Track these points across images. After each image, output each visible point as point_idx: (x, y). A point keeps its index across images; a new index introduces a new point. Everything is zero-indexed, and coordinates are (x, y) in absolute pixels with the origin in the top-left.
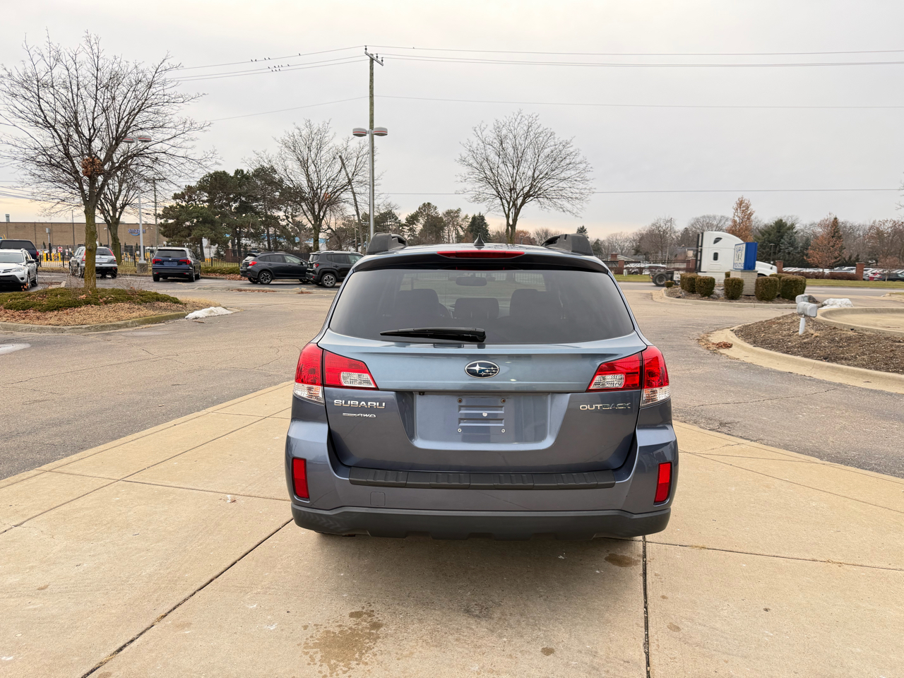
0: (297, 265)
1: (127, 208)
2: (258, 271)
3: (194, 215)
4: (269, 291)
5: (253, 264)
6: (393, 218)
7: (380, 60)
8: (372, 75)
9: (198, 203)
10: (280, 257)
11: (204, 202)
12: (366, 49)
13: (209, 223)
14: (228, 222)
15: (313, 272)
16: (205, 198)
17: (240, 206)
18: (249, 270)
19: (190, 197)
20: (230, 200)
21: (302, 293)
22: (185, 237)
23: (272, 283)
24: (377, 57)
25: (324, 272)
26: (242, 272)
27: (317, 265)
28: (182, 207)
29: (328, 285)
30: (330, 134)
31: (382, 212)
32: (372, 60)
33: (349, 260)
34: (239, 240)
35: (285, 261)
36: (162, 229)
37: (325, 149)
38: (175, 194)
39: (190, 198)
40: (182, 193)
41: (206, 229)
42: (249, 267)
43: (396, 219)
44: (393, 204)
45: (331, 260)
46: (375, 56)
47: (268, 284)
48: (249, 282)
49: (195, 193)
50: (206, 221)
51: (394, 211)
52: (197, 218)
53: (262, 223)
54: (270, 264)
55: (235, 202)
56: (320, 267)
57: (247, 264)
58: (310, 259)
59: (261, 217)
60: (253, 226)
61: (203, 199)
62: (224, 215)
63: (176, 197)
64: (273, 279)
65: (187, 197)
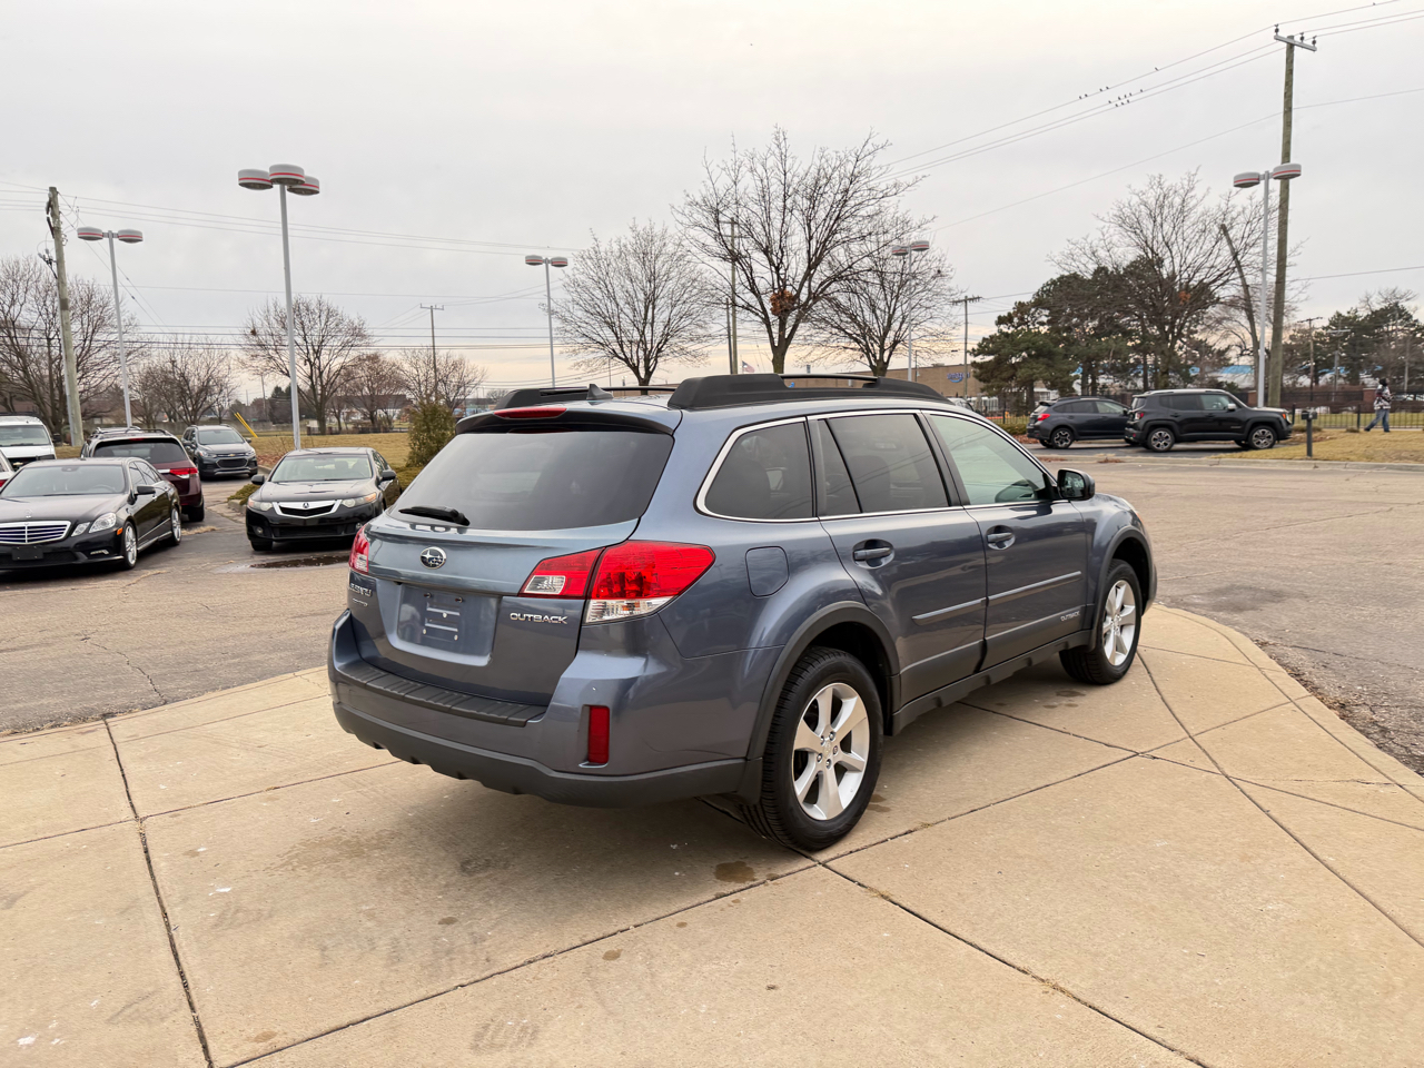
0: (1116, 416)
1: (899, 346)
2: (1051, 427)
3: (1023, 346)
4: (1056, 459)
5: (1044, 418)
6: (1401, 316)
7: (1308, 42)
8: (1290, 72)
9: (1031, 327)
10: (1090, 404)
11: (1042, 324)
12: (1277, 31)
13: (1044, 356)
14: (1076, 352)
15: (1134, 426)
16: (1045, 319)
17: (1101, 325)
18: (1037, 428)
19: (1022, 319)
20: (1083, 318)
21: (1106, 461)
22: (1006, 380)
23: (1073, 446)
24: (1302, 38)
25: (1154, 426)
26: (1030, 431)
27: (1142, 414)
28: (1007, 335)
29: (1160, 448)
30: (1198, 192)
31: (1377, 307)
32: (1291, 47)
33: (1201, 403)
34: (1094, 379)
35: (1096, 411)
36: (978, 371)
37: (1193, 217)
38: (1000, 318)
39: (1022, 322)
40: (1009, 314)
41: (1039, 367)
42: (1038, 423)
43: (1407, 320)
44: (1402, 289)
45: (1169, 406)
46: (1297, 39)
47: (1066, 448)
48: (1041, 446)
49: (1028, 313)
50: (1043, 353)
51: (1403, 304)
52: (1026, 349)
53: (1135, 349)
54: (1071, 417)
55: (1093, 319)
56: (1145, 418)
57: (1036, 419)
58: (1134, 405)
59: (1132, 340)
60: (1116, 354)
61: (1040, 320)
62: (1070, 342)
63: (1001, 321)
64: (1074, 439)
65: (1016, 320)
